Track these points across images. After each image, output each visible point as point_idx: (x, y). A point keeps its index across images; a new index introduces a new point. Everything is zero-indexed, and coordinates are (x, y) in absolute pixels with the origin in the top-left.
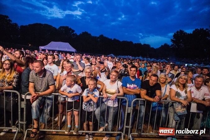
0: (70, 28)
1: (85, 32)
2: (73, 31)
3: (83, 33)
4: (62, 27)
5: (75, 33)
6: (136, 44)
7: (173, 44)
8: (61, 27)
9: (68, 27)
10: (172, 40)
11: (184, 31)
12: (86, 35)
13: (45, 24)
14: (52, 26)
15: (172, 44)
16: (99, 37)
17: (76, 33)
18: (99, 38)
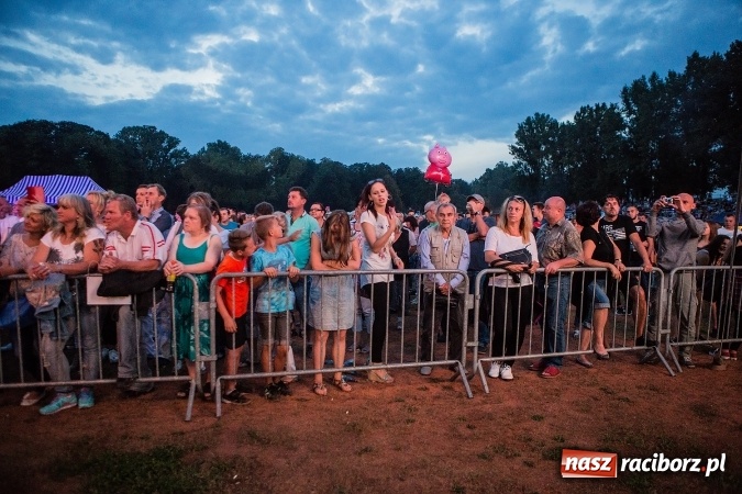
0: (162, 133)
1: (219, 141)
2: (174, 142)
3: (209, 145)
4: (129, 128)
5: (179, 147)
6: (400, 170)
7: (520, 164)
8: (126, 131)
9: (154, 128)
10: (514, 150)
12: (221, 153)
13: (63, 123)
14: (92, 130)
15: (516, 161)
16: (269, 156)
17: (184, 150)
18: (268, 159)
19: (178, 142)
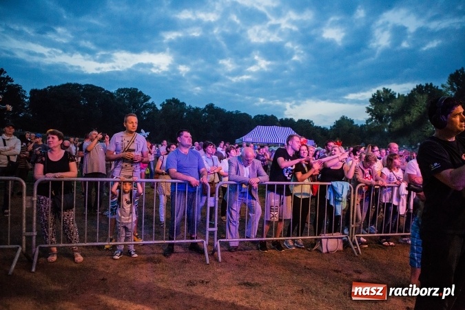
0: (141, 92)
1: (173, 98)
2: (147, 98)
3: (167, 100)
5: (150, 101)
8: (120, 91)
9: (137, 89)
10: (369, 110)
11: (390, 90)
12: (174, 106)
13: (87, 85)
14: (104, 90)
16: (205, 109)
17: (153, 103)
18: (204, 111)
19: (149, 98)
